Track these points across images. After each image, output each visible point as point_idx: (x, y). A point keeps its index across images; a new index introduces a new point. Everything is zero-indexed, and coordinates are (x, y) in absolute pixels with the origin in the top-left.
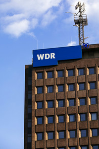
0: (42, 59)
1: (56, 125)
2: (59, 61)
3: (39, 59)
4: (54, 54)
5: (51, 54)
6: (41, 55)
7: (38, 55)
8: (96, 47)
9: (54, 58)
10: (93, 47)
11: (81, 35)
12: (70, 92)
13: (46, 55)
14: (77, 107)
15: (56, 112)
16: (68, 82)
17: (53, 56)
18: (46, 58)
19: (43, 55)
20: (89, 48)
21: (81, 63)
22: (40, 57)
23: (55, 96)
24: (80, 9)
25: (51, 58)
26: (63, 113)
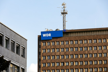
0: (45, 36)
1: (51, 67)
2: (52, 38)
3: (44, 36)
4: (50, 34)
5: (49, 34)
6: (44, 34)
7: (43, 34)
8: (69, 31)
9: (50, 36)
10: (68, 31)
11: (64, 20)
12: (57, 52)
13: (47, 34)
14: (60, 60)
15: (51, 61)
16: (57, 48)
17: (50, 35)
18: (47, 36)
19: (46, 34)
20: (66, 31)
21: (63, 39)
22: (44, 35)
23: (51, 54)
24: (64, 6)
25: (49, 36)
26: (54, 62)
